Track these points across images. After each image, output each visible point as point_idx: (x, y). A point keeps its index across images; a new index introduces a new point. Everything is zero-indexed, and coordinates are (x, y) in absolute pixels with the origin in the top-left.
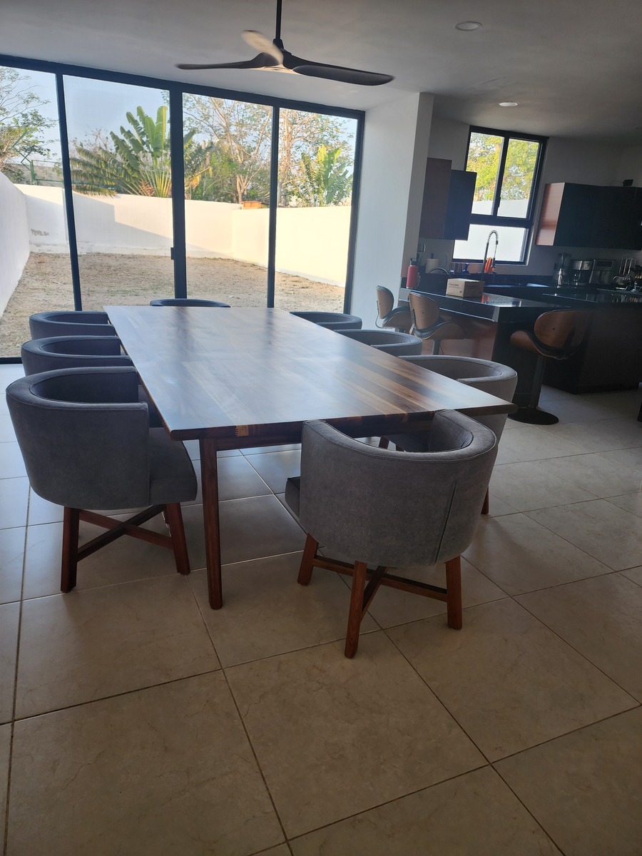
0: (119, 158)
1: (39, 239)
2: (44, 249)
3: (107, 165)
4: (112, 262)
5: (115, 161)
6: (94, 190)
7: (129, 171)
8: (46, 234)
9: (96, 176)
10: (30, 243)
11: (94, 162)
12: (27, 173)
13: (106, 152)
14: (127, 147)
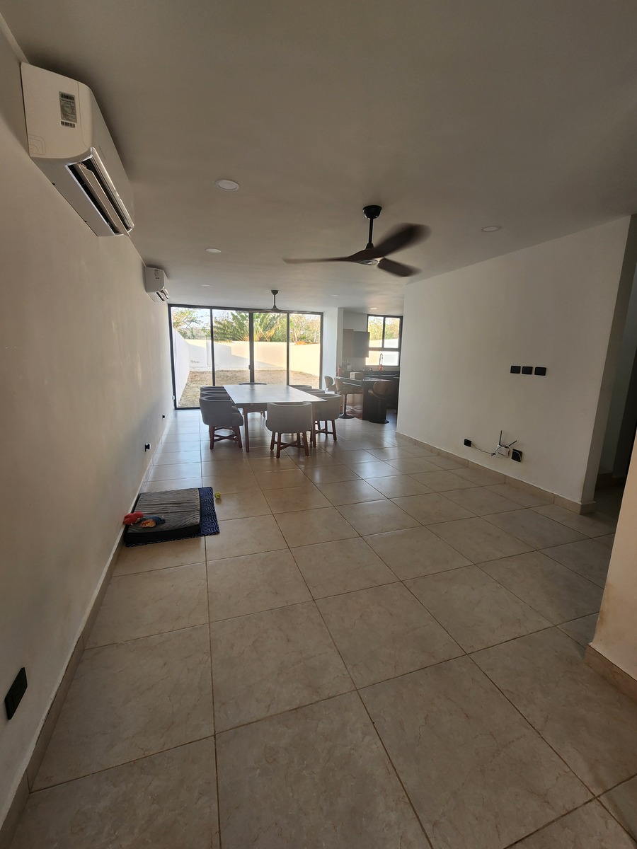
0: (234, 324)
1: (195, 365)
2: (197, 370)
3: (228, 328)
4: (229, 374)
5: (232, 326)
6: (222, 340)
7: (239, 330)
8: (198, 362)
9: (223, 334)
10: (190, 367)
11: (222, 327)
12: (189, 334)
13: (228, 322)
14: (238, 319)
